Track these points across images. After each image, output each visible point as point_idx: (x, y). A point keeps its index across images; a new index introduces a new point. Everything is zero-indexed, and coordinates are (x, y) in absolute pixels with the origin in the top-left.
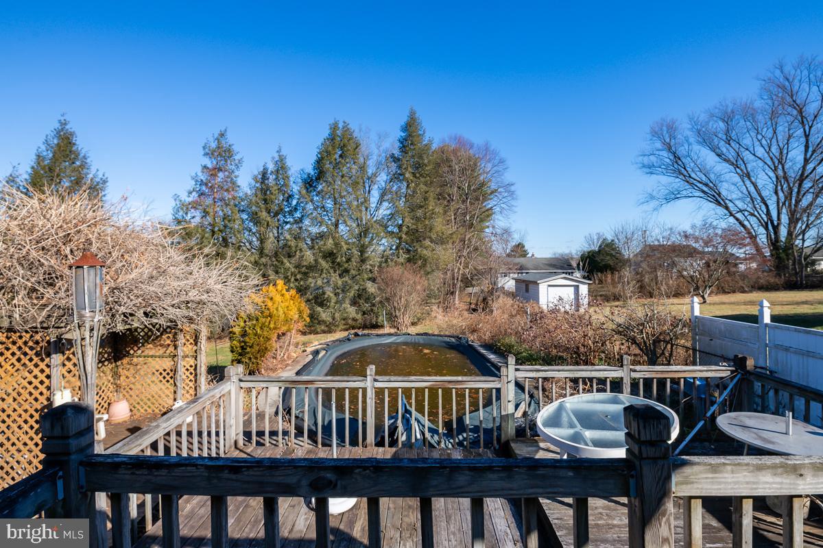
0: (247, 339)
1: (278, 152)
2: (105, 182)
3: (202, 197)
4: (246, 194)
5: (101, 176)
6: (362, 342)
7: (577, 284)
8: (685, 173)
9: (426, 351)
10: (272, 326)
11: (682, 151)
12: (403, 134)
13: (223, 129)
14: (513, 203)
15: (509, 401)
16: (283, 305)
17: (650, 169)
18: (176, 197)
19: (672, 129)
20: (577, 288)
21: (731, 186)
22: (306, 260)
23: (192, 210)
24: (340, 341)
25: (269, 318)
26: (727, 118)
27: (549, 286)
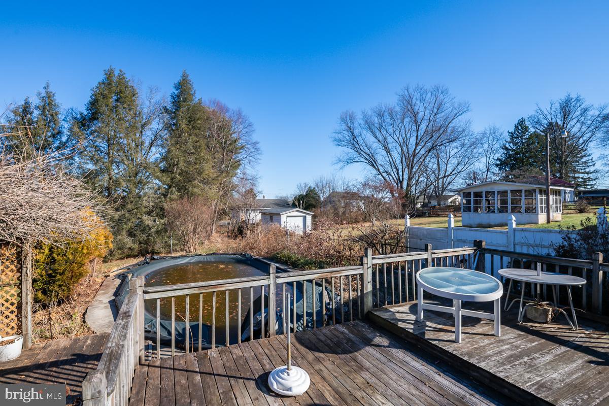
0: (56, 266)
1: (45, 88)
6: (161, 264)
7: (305, 215)
8: (357, 146)
9: (222, 266)
11: (356, 132)
12: (176, 92)
14: (258, 156)
15: (369, 282)
17: (338, 142)
19: (352, 118)
20: (305, 218)
21: (381, 157)
24: (139, 265)
26: (381, 115)
27: (288, 216)
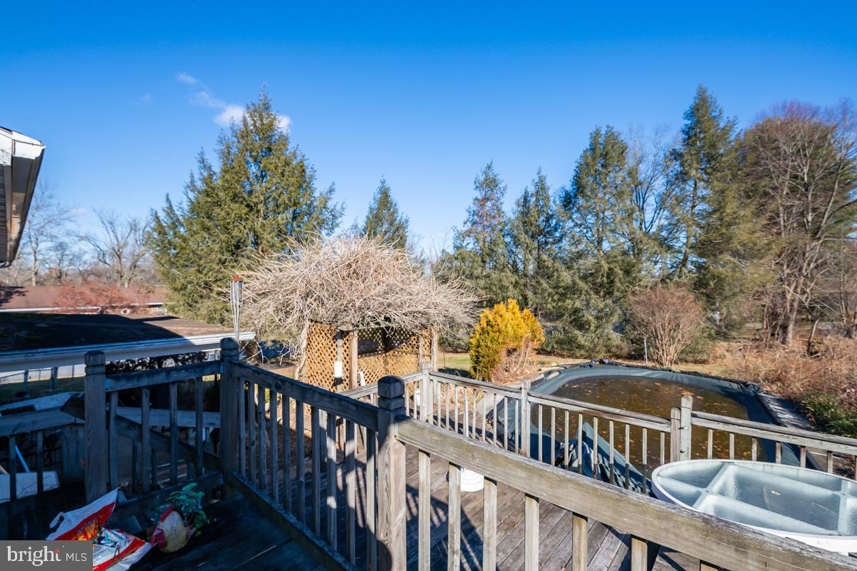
0: (480, 350)
1: (538, 173)
2: (407, 221)
3: (475, 226)
4: (509, 218)
5: (405, 218)
10: (500, 340)
12: (689, 122)
13: (489, 163)
15: (681, 452)
16: (513, 322)
18: (454, 228)
22: (562, 280)
23: (467, 238)
25: (498, 333)
